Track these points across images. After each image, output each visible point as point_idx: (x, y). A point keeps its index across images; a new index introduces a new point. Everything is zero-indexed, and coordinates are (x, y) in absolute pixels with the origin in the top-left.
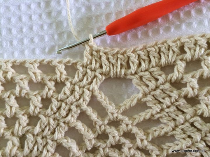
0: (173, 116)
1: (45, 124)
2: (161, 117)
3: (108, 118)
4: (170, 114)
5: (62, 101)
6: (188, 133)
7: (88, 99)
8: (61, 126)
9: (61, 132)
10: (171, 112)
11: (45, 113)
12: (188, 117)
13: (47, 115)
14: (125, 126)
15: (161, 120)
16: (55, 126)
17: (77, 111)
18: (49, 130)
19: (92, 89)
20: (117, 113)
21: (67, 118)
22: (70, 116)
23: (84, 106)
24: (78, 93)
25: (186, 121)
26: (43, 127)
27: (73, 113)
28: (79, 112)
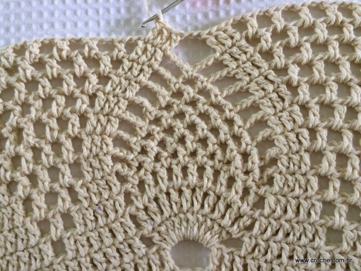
0: (249, 71)
1: (117, 83)
2: (237, 73)
3: (183, 76)
4: (245, 69)
5: (133, 61)
6: (262, 86)
7: (159, 59)
8: (132, 86)
9: (132, 91)
10: (246, 67)
11: (116, 72)
12: (262, 70)
13: (119, 74)
14: (200, 83)
15: (236, 76)
16: (126, 86)
17: (149, 71)
18: (120, 89)
19: (165, 49)
20: (192, 71)
21: (139, 77)
22: (141, 76)
23: (156, 66)
24: (150, 52)
25: (260, 74)
26: (115, 86)
27: (145, 73)
28: (151, 72)
